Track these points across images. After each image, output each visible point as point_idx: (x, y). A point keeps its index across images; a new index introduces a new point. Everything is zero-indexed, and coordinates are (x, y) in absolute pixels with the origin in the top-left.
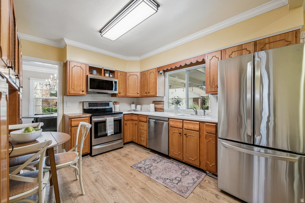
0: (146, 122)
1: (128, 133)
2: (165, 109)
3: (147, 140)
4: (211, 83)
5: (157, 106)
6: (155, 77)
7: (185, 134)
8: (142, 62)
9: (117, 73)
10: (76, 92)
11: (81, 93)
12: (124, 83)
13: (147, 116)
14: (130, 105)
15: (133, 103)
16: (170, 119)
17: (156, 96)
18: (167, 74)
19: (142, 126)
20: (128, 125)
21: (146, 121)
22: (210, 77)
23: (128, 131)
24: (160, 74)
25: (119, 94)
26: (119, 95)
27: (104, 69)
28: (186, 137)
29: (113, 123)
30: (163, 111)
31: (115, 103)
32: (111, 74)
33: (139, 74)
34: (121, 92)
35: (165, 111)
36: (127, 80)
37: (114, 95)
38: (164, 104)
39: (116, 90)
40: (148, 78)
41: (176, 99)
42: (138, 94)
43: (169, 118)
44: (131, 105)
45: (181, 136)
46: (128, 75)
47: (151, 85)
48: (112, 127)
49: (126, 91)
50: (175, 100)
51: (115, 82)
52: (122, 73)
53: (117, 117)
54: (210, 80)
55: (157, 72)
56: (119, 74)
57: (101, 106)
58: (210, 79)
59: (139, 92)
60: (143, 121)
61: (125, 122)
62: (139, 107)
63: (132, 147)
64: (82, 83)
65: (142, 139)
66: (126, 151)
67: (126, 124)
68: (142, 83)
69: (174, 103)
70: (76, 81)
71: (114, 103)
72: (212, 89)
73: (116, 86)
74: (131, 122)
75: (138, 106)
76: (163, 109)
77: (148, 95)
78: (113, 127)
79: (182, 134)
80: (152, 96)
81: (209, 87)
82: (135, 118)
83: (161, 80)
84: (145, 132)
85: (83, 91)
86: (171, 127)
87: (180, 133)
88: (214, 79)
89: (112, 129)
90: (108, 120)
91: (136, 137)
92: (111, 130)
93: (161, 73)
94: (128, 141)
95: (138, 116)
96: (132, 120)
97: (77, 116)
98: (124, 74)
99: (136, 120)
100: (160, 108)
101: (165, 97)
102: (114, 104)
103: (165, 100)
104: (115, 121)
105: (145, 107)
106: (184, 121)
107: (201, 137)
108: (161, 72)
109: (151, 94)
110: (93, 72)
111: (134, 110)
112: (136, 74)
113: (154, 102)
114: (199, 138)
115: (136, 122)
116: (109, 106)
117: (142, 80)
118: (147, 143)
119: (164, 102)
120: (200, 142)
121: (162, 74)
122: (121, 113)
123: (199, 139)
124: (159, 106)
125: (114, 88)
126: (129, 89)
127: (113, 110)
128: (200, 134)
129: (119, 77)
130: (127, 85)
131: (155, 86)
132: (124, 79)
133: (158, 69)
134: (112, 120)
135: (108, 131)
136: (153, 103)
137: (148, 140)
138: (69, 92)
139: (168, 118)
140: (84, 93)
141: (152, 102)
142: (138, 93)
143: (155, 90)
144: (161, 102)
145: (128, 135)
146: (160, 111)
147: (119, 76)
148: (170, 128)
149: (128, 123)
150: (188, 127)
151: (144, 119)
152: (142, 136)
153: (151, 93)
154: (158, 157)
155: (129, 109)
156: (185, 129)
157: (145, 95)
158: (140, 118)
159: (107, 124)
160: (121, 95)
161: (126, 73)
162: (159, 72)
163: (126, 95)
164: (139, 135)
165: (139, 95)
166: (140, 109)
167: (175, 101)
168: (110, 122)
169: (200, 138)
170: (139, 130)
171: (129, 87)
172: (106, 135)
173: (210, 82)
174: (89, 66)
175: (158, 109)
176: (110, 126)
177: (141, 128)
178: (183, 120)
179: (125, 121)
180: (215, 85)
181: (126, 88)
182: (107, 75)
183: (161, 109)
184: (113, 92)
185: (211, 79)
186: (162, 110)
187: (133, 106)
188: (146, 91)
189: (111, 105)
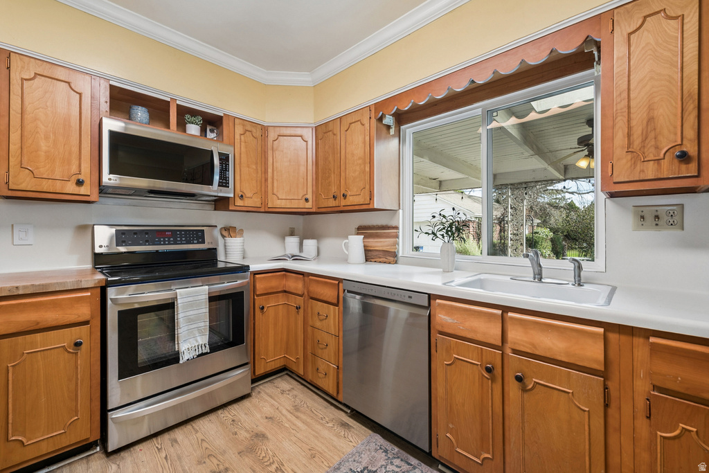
0: (337, 305)
1: (271, 340)
2: (400, 254)
3: (338, 373)
4: (637, 142)
5: (373, 244)
6: (367, 138)
7: (519, 379)
8: (320, 91)
9: (231, 124)
10: (46, 186)
11: (71, 188)
12: (257, 164)
13: (340, 280)
14: (283, 237)
15: (292, 234)
16: (438, 301)
17: (371, 207)
18: (409, 129)
19: (322, 317)
20: (270, 313)
21: (335, 301)
22: (629, 113)
23: (271, 333)
24: (384, 129)
25: (237, 199)
26: (239, 202)
27: (178, 106)
28: (524, 390)
29: (205, 310)
30: (396, 263)
31: (229, 231)
32: (212, 131)
33: (309, 135)
34: (248, 194)
35: (400, 260)
36: (270, 152)
37: (221, 204)
38: (397, 237)
39: (224, 183)
40: (343, 144)
41: (444, 217)
42: (307, 200)
43: (431, 297)
44: (284, 239)
45: (493, 380)
46: (272, 135)
47: (353, 170)
48: (203, 324)
49: (264, 192)
50: (444, 220)
51: (220, 154)
52: (249, 128)
53: (225, 285)
54: (630, 128)
55: (374, 121)
56: (239, 130)
57: (169, 241)
58: (629, 121)
59: (309, 196)
60: (325, 299)
61: (259, 301)
62: (310, 244)
63: (283, 392)
64: (75, 149)
65: (322, 365)
66: (258, 416)
67: (263, 308)
68: (321, 163)
69: (438, 234)
70: (47, 138)
71: (225, 233)
72: (638, 168)
73: (224, 170)
74: (282, 299)
75: (306, 242)
76: (395, 255)
77: (343, 202)
78: (205, 324)
79: (498, 371)
80: (357, 208)
81: (624, 161)
82: (295, 285)
83: (386, 149)
84: (332, 342)
85: (80, 183)
86: (441, 333)
87: (489, 370)
88: (650, 120)
89: (202, 334)
90: (186, 300)
91: (297, 354)
92: (199, 339)
93: (389, 127)
94: (272, 366)
95: (306, 278)
96: (285, 291)
97: (25, 287)
98: (258, 133)
99: (300, 293)
100: (385, 249)
101: (401, 211)
102: (223, 236)
103: (401, 220)
104: (212, 299)
105: (329, 244)
106: (510, 314)
107: (613, 405)
108: (389, 120)
109: (351, 200)
110: (133, 111)
111: (295, 258)
112: (299, 132)
113: (361, 230)
114: (602, 409)
115: (300, 301)
116: (203, 242)
117: (321, 154)
118: (338, 383)
119: (397, 228)
120: (611, 430)
121: (392, 131)
122: (244, 269)
123: (602, 414)
124: (379, 244)
125: (217, 178)
126: (275, 185)
127: (221, 256)
128: (606, 388)
129: (237, 141)
130: (270, 170)
131: (367, 169)
132: (259, 149)
133: (379, 109)
134: (200, 297)
135: (181, 345)
136: (358, 234)
137: (341, 371)
138: (7, 183)
139: (429, 295)
140: (83, 190)
141: (354, 231)
142: (307, 196)
143: (368, 187)
144: (388, 230)
145: (271, 347)
146: (385, 260)
147: (237, 136)
148: (436, 336)
149: (271, 303)
150: (533, 345)
151: (329, 293)
152: (319, 352)
153: (351, 198)
154: (386, 451)
155: (279, 253)
156: (515, 351)
157: (332, 203)
158: (311, 289)
159: (180, 316)
160: (248, 203)
161: (265, 129)
162: (380, 119)
163: (264, 202)
164: (309, 347)
165: (309, 205)
166: (314, 253)
167: (442, 223)
168: (191, 305)
169: (606, 406)
170: (310, 329)
171: (275, 177)
172: (174, 359)
173: (629, 135)
174: (111, 86)
175: (374, 253)
176: (190, 321)
177: (318, 324)
178: (506, 309)
179: (258, 296)
180: (657, 148)
181: (266, 180)
182: (194, 129)
183: (386, 253)
184: (214, 190)
185: (634, 123)
186: (390, 257)
187: (292, 242)
188: (334, 189)
189: (213, 238)
